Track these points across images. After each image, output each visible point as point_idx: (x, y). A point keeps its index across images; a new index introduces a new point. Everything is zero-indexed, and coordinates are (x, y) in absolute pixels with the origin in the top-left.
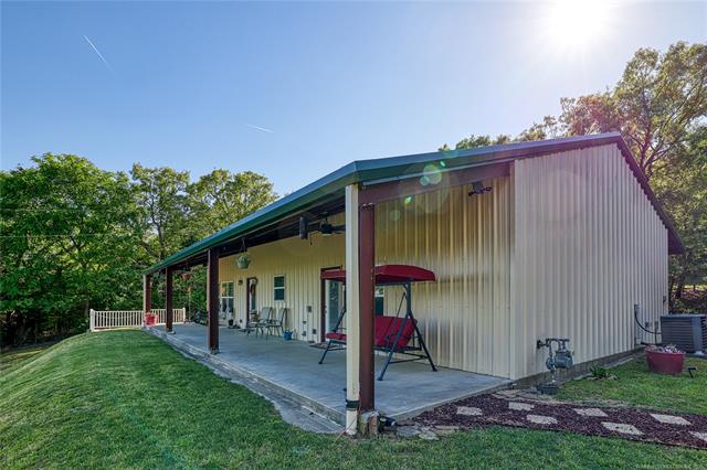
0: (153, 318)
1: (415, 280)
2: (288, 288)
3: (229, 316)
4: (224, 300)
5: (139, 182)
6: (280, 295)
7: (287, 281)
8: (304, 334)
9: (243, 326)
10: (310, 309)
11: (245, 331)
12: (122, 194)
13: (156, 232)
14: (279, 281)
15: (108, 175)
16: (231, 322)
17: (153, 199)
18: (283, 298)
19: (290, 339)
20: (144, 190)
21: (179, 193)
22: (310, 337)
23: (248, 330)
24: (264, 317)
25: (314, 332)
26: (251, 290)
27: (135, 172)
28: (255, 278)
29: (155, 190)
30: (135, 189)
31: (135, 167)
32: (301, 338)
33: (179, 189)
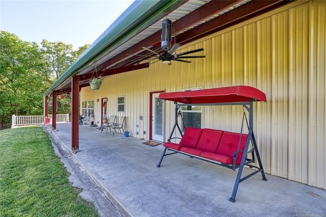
0: (49, 120)
1: (258, 100)
2: (127, 104)
3: (92, 120)
4: (89, 110)
5: (46, 49)
6: (121, 108)
7: (126, 100)
8: (137, 133)
9: (99, 125)
10: (141, 118)
11: (100, 128)
12: (35, 53)
13: (55, 74)
14: (121, 100)
15: (27, 43)
16: (92, 123)
17: (53, 58)
18: (123, 110)
19: (128, 136)
20: (48, 53)
21: (67, 55)
22: (141, 136)
23: (102, 128)
24: (111, 121)
25: (144, 133)
26: (104, 104)
27: (44, 43)
28: (106, 98)
29: (54, 53)
30: (43, 52)
31: (43, 41)
32: (135, 136)
33: (68, 53)
